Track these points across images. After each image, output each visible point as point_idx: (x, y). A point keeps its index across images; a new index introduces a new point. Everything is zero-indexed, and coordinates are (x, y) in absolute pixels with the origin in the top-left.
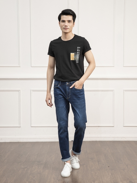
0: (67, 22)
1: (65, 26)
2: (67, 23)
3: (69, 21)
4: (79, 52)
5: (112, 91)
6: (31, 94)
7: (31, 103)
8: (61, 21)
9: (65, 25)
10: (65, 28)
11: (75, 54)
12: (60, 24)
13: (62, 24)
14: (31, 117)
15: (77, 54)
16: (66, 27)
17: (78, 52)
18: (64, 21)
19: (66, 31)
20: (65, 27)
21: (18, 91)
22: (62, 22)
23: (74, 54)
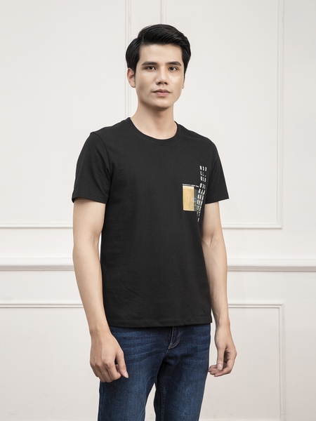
0: (163, 68)
1: (159, 83)
2: (164, 74)
3: (172, 67)
9: (158, 80)
10: (161, 91)
11: (195, 187)
12: (132, 77)
13: (148, 76)
16: (162, 87)
17: (203, 182)
18: (151, 66)
19: (160, 102)
20: (157, 88)
22: (146, 68)
23: (192, 188)
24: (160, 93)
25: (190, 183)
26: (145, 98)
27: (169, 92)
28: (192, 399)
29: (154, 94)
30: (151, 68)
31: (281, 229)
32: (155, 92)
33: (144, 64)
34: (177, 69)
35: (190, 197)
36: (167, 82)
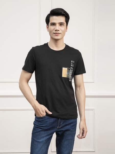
1: (56, 30)
2: (58, 27)
3: (61, 24)
8: (49, 24)
9: (55, 29)
10: (57, 33)
11: (68, 69)
12: (48, 28)
13: (52, 28)
15: (70, 69)
16: (57, 32)
17: (72, 67)
18: (54, 24)
19: (56, 37)
20: (55, 32)
22: (51, 25)
23: (66, 69)
24: (56, 34)
25: (65, 67)
27: (60, 34)
28: (67, 146)
29: (54, 34)
30: (53, 25)
31: (94, 82)
32: (54, 33)
33: (51, 23)
34: (63, 25)
35: (65, 72)
36: (59, 30)
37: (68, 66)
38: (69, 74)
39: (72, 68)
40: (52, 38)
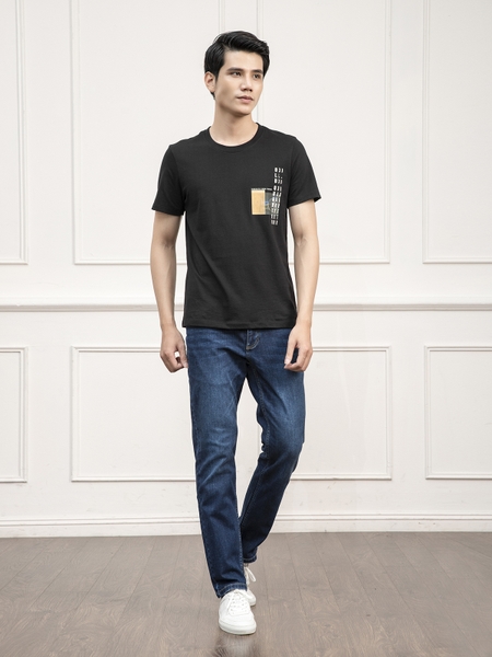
0: (248, 75)
1: (245, 90)
2: (248, 80)
3: (256, 74)
4: (280, 185)
5: (383, 350)
6: (72, 361)
7: (71, 396)
8: (223, 71)
9: (244, 87)
10: (245, 98)
11: (266, 191)
13: (234, 83)
14: (71, 448)
15: (272, 192)
16: (247, 94)
17: (277, 185)
18: (238, 72)
19: (243, 108)
20: (243, 94)
21: (17, 351)
23: (263, 191)
25: (259, 186)
26: (227, 103)
27: (252, 99)
29: (238, 100)
32: (239, 98)
33: (230, 70)
35: (259, 201)
36: (252, 89)
37: (267, 184)
38: (270, 206)
39: (280, 189)
40: (222, 108)
